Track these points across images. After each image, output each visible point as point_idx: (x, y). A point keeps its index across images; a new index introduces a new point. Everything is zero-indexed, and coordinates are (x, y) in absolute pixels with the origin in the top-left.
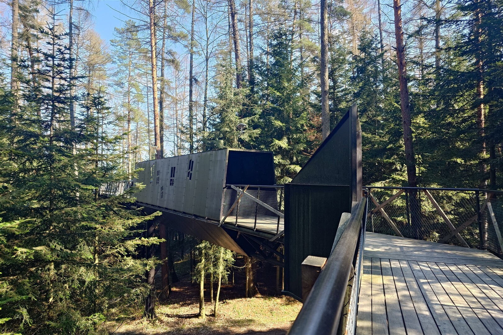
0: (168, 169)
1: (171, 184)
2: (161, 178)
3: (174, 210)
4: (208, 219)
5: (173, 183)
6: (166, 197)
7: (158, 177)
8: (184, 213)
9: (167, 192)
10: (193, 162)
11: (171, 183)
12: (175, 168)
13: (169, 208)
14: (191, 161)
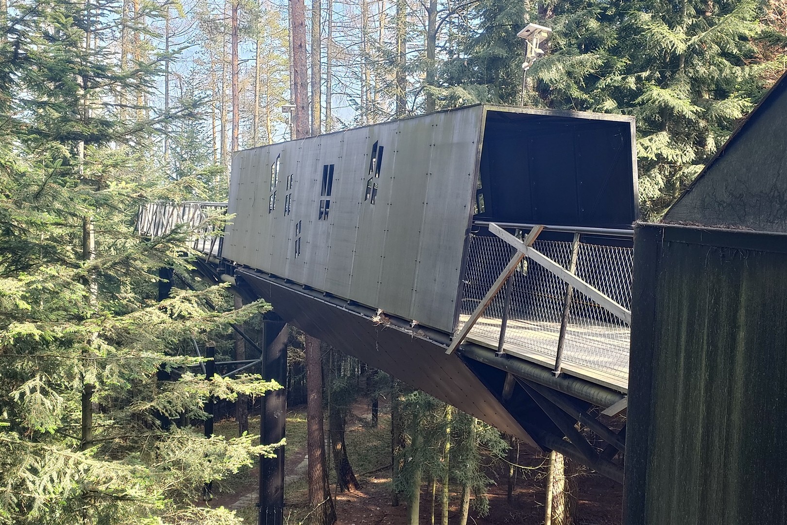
0: (316, 171)
1: (323, 214)
2: (295, 196)
3: (328, 295)
4: (419, 326)
5: (327, 213)
6: (307, 252)
7: (288, 193)
8: (354, 303)
9: (310, 238)
10: (382, 148)
11: (321, 213)
12: (332, 167)
13: (314, 285)
14: (375, 145)
